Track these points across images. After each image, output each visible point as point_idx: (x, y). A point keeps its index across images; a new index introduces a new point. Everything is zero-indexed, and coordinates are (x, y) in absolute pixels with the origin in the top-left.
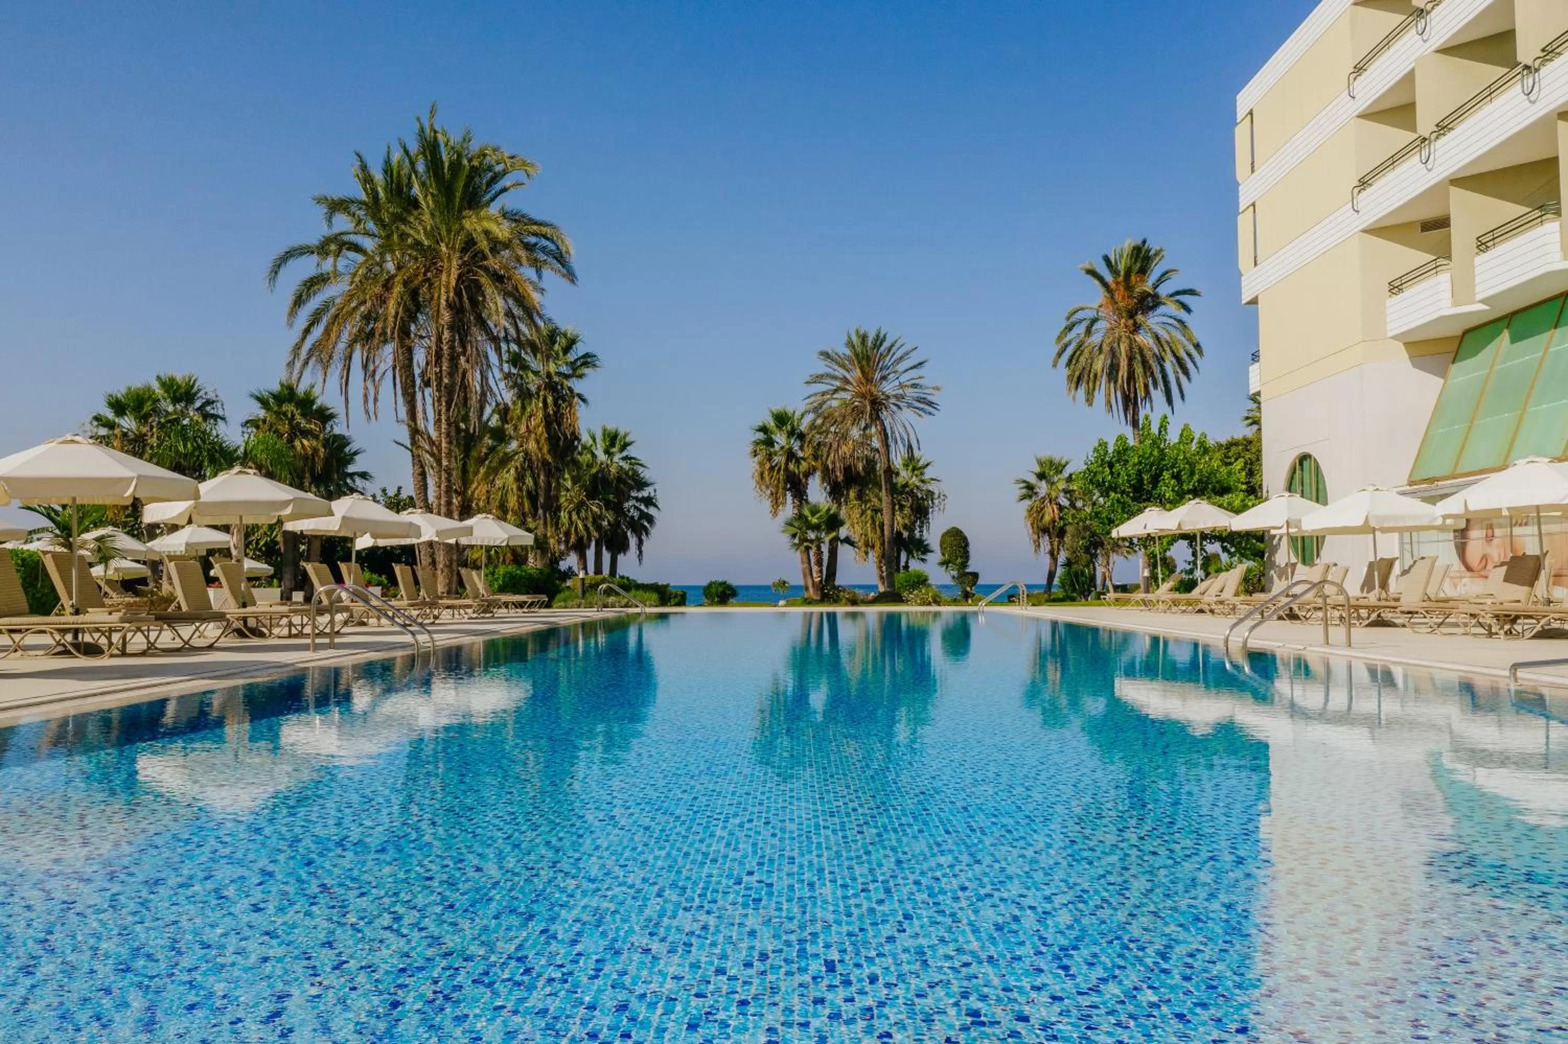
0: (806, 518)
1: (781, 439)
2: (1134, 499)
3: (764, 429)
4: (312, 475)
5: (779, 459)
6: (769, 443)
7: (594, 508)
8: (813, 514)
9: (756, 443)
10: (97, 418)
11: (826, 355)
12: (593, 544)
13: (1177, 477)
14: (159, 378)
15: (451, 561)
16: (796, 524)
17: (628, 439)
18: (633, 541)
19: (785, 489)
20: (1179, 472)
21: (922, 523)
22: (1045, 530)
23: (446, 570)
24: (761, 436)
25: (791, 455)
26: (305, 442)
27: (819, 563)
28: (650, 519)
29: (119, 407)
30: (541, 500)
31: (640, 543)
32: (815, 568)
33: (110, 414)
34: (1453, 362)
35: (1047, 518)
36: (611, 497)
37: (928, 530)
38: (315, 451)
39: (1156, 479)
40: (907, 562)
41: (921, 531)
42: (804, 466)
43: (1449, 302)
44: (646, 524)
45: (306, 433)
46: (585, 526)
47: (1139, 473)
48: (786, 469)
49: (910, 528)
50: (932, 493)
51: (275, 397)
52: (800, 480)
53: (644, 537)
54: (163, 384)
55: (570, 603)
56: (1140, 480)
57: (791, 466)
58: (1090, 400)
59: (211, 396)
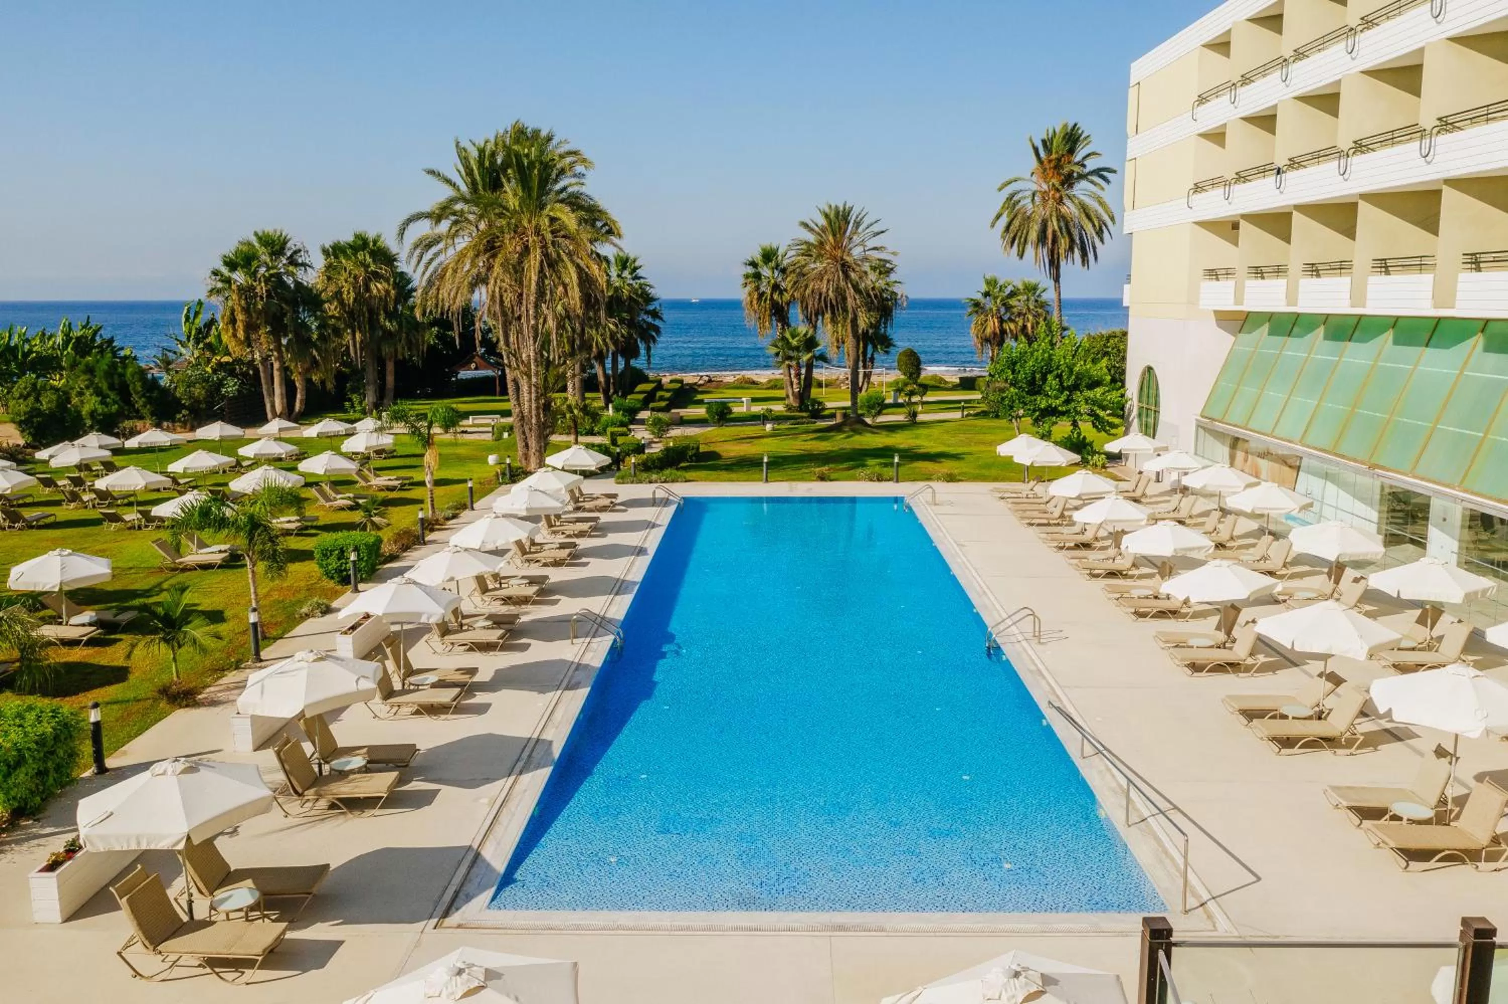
0: (787, 340)
1: (766, 272)
2: (1028, 393)
3: (753, 264)
4: (386, 312)
5: (765, 288)
6: (757, 276)
7: (611, 326)
8: (793, 337)
9: (747, 276)
10: (215, 273)
11: (805, 225)
12: (610, 355)
13: (1059, 376)
14: (256, 234)
15: (540, 447)
16: (780, 344)
17: (637, 264)
18: (642, 346)
19: (770, 316)
20: (1061, 374)
21: (887, 320)
22: (987, 340)
23: (537, 454)
24: (750, 270)
25: (776, 287)
26: (379, 285)
27: (798, 375)
28: (657, 330)
29: (232, 265)
30: (578, 342)
31: (648, 349)
32: (795, 381)
33: (225, 271)
34: (1240, 332)
35: (989, 331)
36: (625, 315)
37: (891, 326)
38: (387, 292)
39: (1044, 379)
40: (872, 355)
41: (886, 327)
42: (787, 296)
43: (1232, 301)
44: (654, 334)
45: (377, 276)
46: (604, 340)
47: (1034, 373)
48: (772, 299)
49: (876, 326)
50: (896, 294)
51: (351, 247)
52: (783, 308)
53: (652, 345)
54: (260, 239)
55: (626, 481)
56: (1034, 378)
57: (776, 297)
58: (1021, 255)
59: (299, 246)
